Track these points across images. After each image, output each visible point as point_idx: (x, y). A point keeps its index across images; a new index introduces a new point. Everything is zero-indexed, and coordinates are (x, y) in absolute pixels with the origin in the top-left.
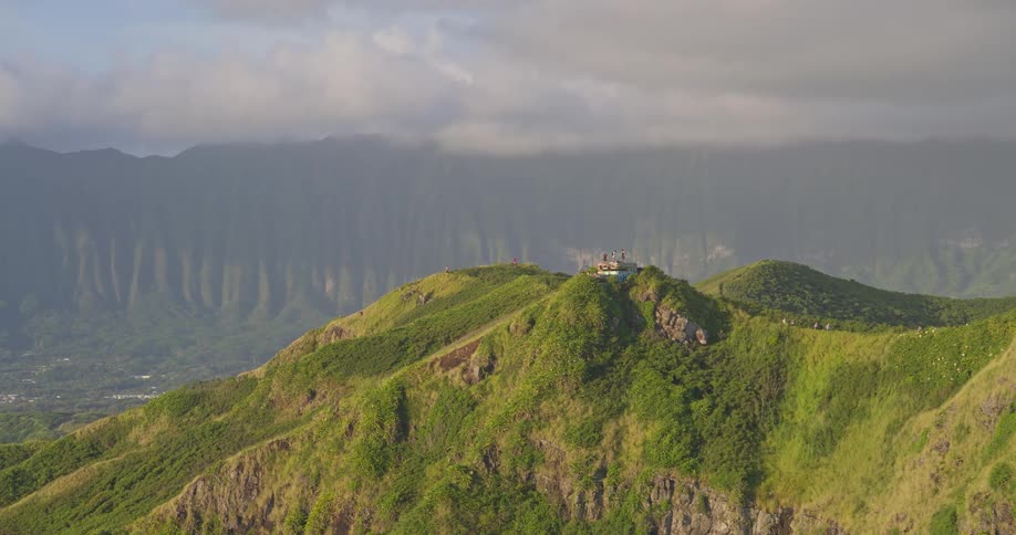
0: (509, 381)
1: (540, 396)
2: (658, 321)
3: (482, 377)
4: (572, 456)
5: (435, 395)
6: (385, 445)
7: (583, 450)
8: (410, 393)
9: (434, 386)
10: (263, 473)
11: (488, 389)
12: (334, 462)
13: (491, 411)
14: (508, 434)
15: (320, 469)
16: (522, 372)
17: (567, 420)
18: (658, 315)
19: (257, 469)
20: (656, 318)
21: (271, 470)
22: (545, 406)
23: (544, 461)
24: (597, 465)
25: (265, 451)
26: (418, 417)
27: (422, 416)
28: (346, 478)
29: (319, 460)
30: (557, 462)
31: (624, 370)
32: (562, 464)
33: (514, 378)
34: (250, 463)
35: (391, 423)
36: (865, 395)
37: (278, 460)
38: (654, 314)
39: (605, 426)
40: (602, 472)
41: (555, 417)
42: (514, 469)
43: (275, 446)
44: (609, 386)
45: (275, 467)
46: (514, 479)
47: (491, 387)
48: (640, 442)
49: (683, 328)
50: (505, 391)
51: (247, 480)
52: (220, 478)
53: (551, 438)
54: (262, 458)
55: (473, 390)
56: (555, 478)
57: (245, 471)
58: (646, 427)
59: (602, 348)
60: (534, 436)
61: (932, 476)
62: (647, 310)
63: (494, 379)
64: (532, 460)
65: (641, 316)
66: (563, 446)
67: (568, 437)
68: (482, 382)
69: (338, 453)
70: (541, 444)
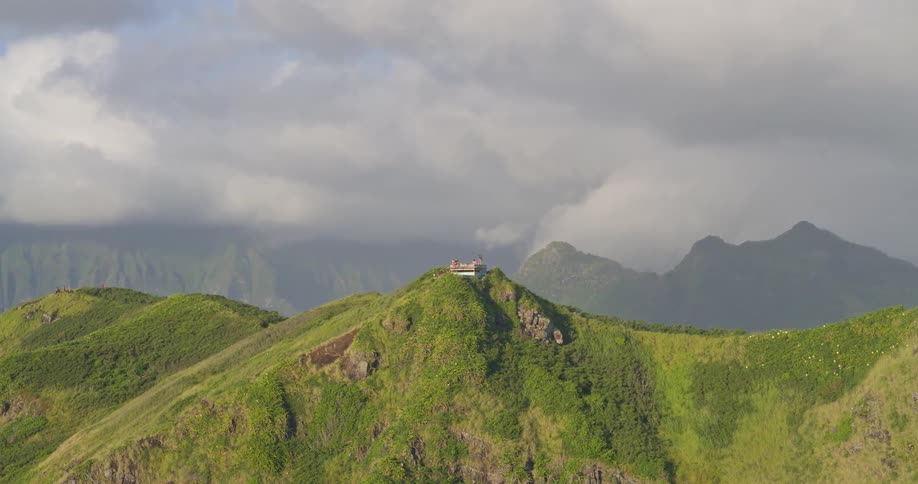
0: (402, 375)
1: (451, 389)
2: (521, 321)
3: (370, 372)
4: (499, 447)
5: (317, 391)
6: (278, 441)
7: (510, 442)
8: (290, 389)
9: (312, 382)
10: (139, 472)
11: (378, 384)
12: (223, 459)
13: (388, 405)
14: (430, 426)
15: (209, 466)
16: (415, 367)
17: (483, 413)
18: (520, 315)
19: (132, 467)
20: (519, 318)
21: (146, 468)
22: (458, 399)
23: (468, 453)
24: (525, 457)
25: (137, 449)
26: (303, 412)
27: (307, 411)
28: (243, 474)
29: (203, 457)
30: (483, 454)
31: (513, 365)
32: (489, 456)
33: (407, 374)
34: (123, 460)
35: (282, 418)
36: (742, 391)
37: (152, 458)
38: (517, 314)
39: (520, 419)
40: (530, 464)
41: (469, 410)
42: (442, 461)
43: (146, 443)
44: (507, 380)
45: (151, 465)
46: (444, 470)
47: (382, 382)
48: (555, 434)
49: (545, 327)
50: (399, 385)
51: (123, 478)
52: (93, 477)
53: (470, 430)
54: (135, 456)
55: (362, 385)
56: (483, 470)
57: (119, 469)
58: (554, 420)
59: (490, 344)
60: (455, 428)
61: (884, 461)
62: (510, 309)
63: (383, 375)
64: (457, 453)
65: (506, 315)
66: (487, 438)
67: (489, 428)
68: (370, 378)
69: (226, 450)
70: (462, 437)
